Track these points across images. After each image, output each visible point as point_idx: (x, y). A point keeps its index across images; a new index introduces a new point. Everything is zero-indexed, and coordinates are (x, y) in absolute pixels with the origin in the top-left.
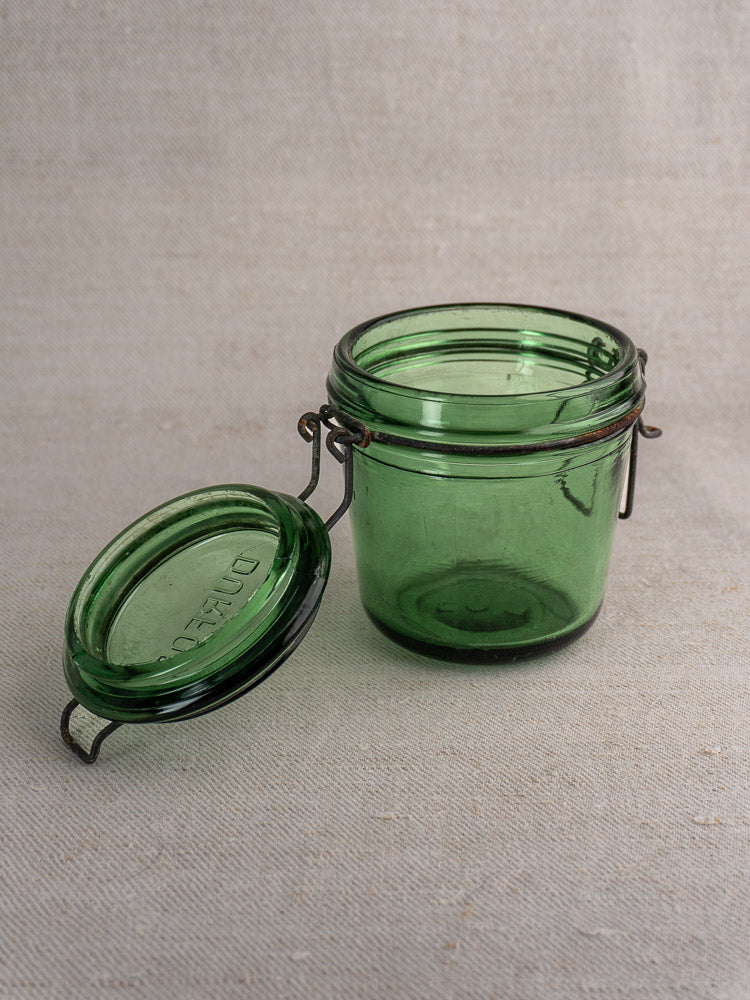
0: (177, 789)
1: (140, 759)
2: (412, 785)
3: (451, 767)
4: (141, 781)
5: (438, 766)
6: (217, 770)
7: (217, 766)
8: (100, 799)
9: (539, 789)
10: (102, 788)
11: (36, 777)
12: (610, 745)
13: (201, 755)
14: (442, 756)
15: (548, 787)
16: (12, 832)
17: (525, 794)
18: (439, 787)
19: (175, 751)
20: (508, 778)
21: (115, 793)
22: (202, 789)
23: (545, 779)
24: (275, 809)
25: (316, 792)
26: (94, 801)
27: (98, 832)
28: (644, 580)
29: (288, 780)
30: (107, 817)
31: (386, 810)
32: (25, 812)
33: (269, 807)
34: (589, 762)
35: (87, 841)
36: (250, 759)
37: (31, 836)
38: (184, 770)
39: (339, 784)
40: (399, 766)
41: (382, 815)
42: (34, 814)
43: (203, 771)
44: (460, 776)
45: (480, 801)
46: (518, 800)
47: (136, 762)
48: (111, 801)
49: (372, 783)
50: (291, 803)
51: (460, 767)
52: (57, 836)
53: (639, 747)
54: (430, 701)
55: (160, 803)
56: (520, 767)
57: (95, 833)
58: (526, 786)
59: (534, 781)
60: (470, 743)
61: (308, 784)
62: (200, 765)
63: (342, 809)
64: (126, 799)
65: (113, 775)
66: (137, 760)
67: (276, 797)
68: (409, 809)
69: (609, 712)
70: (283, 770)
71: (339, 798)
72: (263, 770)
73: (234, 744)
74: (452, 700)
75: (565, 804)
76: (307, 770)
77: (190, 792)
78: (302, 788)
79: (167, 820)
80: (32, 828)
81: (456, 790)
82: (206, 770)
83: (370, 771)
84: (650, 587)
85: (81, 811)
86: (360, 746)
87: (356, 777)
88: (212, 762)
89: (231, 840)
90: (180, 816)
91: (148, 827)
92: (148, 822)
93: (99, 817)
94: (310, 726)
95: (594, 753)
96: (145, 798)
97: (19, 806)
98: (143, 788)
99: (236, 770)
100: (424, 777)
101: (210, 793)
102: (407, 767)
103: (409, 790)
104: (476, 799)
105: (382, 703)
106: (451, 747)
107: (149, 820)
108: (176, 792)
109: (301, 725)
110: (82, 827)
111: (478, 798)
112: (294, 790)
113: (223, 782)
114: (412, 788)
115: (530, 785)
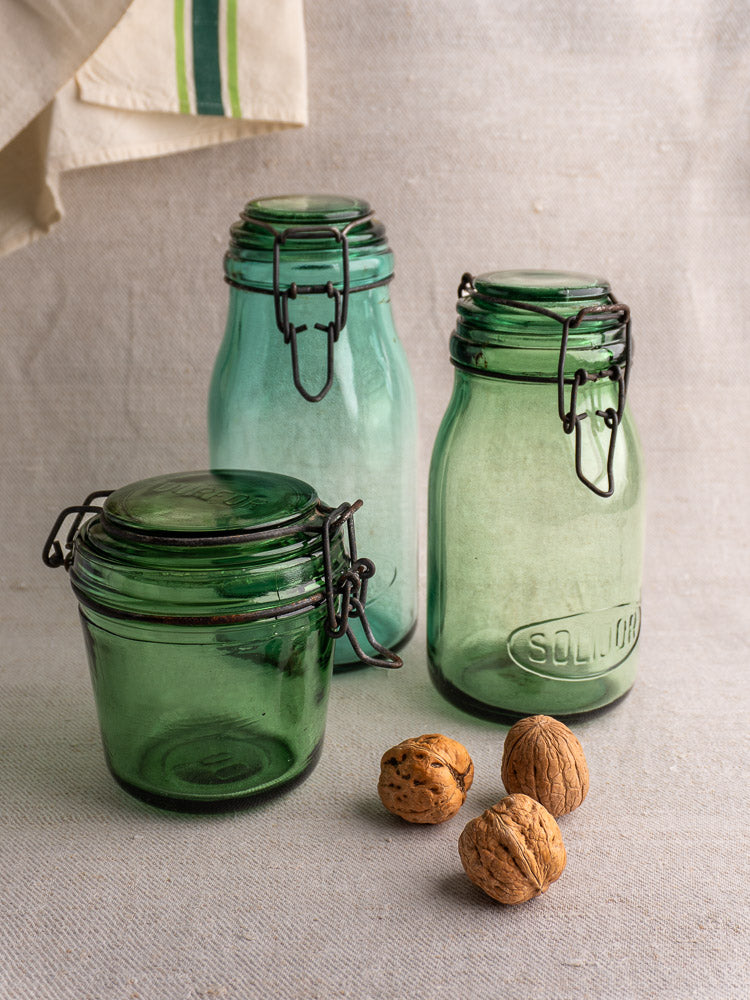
1: (338, 907)
3: (622, 914)
5: (610, 913)
9: (707, 936)
10: (309, 937)
11: (246, 926)
14: (611, 904)
16: (235, 980)
19: (368, 900)
21: (322, 942)
23: (711, 926)
24: (471, 956)
26: (304, 949)
27: (314, 980)
30: (319, 965)
31: (574, 957)
32: (244, 961)
33: (465, 955)
35: (306, 989)
37: (253, 984)
38: (380, 919)
40: (574, 913)
41: (572, 962)
42: (251, 962)
43: (397, 919)
44: (633, 923)
45: (657, 947)
47: (335, 912)
48: (320, 950)
51: (630, 914)
52: (277, 985)
55: (364, 951)
56: (685, 914)
57: (312, 982)
58: (695, 933)
59: (701, 927)
62: (394, 914)
63: (533, 956)
65: (316, 923)
66: (336, 909)
68: (595, 956)
75: (735, 950)
79: (376, 968)
80: (253, 977)
81: (632, 937)
82: (400, 918)
85: (294, 960)
88: (405, 911)
89: (438, 988)
90: (386, 965)
91: (359, 975)
92: (358, 970)
93: (313, 966)
97: (237, 955)
99: (427, 918)
100: (600, 924)
101: (409, 941)
106: (618, 895)
107: (359, 968)
110: (298, 976)
111: (654, 944)
112: (485, 938)
113: (418, 930)
114: (592, 935)
115: (699, 932)
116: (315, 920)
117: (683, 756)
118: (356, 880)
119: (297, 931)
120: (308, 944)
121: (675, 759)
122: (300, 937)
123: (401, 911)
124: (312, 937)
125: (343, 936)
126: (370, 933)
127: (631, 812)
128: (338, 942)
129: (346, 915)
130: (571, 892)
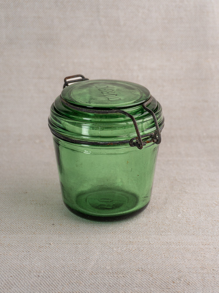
0: (36, 284)
1: (22, 271)
2: (127, 283)
3: (142, 276)
4: (22, 281)
5: (136, 276)
6: (52, 277)
7: (51, 275)
8: (6, 288)
9: (175, 286)
10: (7, 283)
12: (203, 268)
13: (45, 270)
14: (138, 272)
15: (179, 285)
17: (170, 288)
18: (137, 284)
19: (36, 268)
20: (163, 281)
21: (12, 285)
22: (45, 284)
23: (178, 282)
25: (89, 286)
26: (3, 288)
28: (215, 202)
29: (79, 281)
34: (195, 275)
36: (64, 272)
38: (39, 276)
39: (98, 283)
40: (121, 275)
43: (46, 276)
44: (145, 280)
45: (153, 290)
46: (168, 290)
47: (20, 273)
48: (10, 289)
49: (111, 282)
50: (80, 290)
51: (145, 276)
53: (214, 269)
54: (134, 249)
55: (29, 290)
56: (168, 277)
58: (171, 284)
59: (174, 282)
60: (149, 267)
61: (86, 282)
62: (45, 275)
64: (16, 288)
65: (11, 278)
66: (21, 272)
67: (74, 288)
69: (203, 255)
70: (77, 276)
71: (98, 288)
72: (69, 276)
73: (58, 266)
74: (142, 249)
76: (86, 277)
77: (40, 285)
78: (84, 284)
81: (143, 286)
82: (47, 276)
83: (111, 277)
84: (217, 205)
86: (107, 267)
87: (105, 280)
88: (50, 273)
94: (88, 259)
95: (197, 271)
96: (23, 288)
98: (23, 284)
99: (59, 276)
100: (131, 280)
101: (48, 286)
102: (125, 276)
103: (125, 285)
104: (151, 289)
105: (115, 250)
106: (142, 268)
108: (35, 285)
109: (84, 258)
111: (152, 289)
112: (81, 285)
113: (53, 281)
114: (126, 285)
115: (172, 284)
116: (11, 277)
117: (185, 210)
118: (32, 260)
119: (2, 281)
120: (6, 286)
121: (181, 211)
122: (3, 283)
123: (48, 273)
124: (8, 283)
125: (21, 283)
126: (33, 282)
127: (157, 233)
128: (19, 286)
129: (25, 275)
130: (122, 267)
